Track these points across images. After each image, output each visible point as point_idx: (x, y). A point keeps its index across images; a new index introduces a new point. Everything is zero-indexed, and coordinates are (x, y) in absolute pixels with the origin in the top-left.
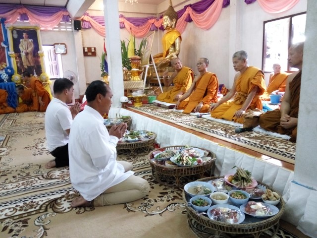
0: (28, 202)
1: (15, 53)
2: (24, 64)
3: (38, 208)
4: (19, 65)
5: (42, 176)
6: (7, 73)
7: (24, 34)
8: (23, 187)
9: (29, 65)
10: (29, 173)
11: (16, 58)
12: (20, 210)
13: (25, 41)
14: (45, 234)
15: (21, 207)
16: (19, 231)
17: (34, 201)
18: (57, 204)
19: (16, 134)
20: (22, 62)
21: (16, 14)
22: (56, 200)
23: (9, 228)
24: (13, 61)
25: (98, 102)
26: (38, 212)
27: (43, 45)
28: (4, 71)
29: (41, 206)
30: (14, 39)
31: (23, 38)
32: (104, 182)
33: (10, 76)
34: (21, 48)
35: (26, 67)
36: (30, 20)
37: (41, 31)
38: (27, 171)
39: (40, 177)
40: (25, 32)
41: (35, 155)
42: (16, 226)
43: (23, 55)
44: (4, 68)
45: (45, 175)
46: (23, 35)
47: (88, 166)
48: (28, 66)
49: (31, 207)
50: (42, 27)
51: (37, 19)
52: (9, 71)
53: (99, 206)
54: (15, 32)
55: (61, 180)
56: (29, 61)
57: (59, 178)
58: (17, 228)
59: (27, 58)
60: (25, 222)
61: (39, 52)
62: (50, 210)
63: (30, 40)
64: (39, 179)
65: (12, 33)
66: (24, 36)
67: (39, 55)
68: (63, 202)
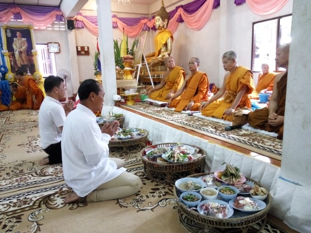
0: (21, 198)
1: (9, 51)
2: (18, 63)
3: (31, 204)
4: (12, 64)
5: (36, 173)
6: (1, 71)
7: (18, 33)
8: (17, 183)
9: (23, 64)
10: (22, 170)
11: (10, 57)
12: (13, 206)
13: (19, 40)
14: (39, 229)
15: (15, 203)
16: (12, 227)
17: (27, 197)
18: (50, 200)
19: (9, 131)
20: (16, 61)
21: (9, 14)
22: (49, 196)
23: (3, 224)
24: (7, 59)
25: (92, 100)
27: (37, 44)
29: (35, 202)
30: (7, 38)
31: (16, 37)
32: (97, 178)
33: (4, 74)
34: (14, 47)
35: (19, 65)
36: (23, 19)
37: (35, 30)
38: (20, 168)
39: (34, 174)
40: (18, 31)
41: (29, 152)
42: (10, 221)
43: (17, 53)
45: (39, 172)
46: (16, 33)
47: (81, 163)
48: (21, 65)
49: (25, 203)
50: (36, 26)
51: (31, 18)
52: (3, 69)
53: (92, 202)
54: (8, 31)
55: (54, 176)
56: (22, 60)
57: (52, 175)
58: (11, 224)
59: (20, 56)
60: (19, 218)
61: (32, 51)
62: (43, 206)
63: (24, 39)
64: (32, 175)
65: (6, 32)
66: (17, 35)
67: (33, 54)
68: (56, 198)
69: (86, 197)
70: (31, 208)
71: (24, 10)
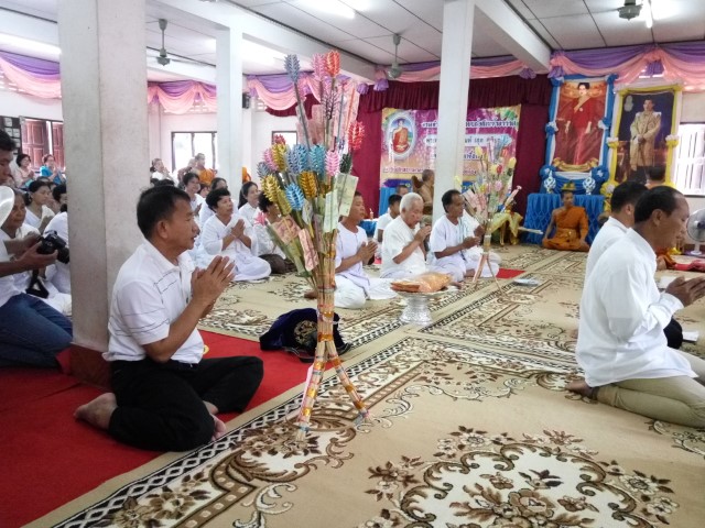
0: (513, 361)
1: (620, 139)
2: (631, 162)
3: (520, 371)
4: (621, 164)
5: (557, 342)
6: (594, 177)
8: (521, 345)
9: (641, 164)
11: (619, 151)
12: (498, 365)
13: (645, 115)
15: (502, 362)
17: (522, 362)
18: (548, 377)
20: (629, 158)
21: (639, 65)
22: (550, 373)
23: (475, 374)
24: (613, 155)
27: (682, 123)
28: (590, 173)
29: (526, 371)
30: (624, 113)
33: (600, 182)
34: (633, 130)
35: (634, 168)
36: (666, 72)
37: (684, 93)
38: (539, 331)
39: (553, 343)
41: (569, 315)
43: (634, 143)
44: (592, 168)
45: (562, 343)
46: (644, 103)
48: (638, 167)
49: (514, 367)
50: (687, 85)
51: (681, 69)
52: (600, 174)
53: (606, 403)
54: (630, 99)
56: (643, 157)
58: (482, 378)
59: (640, 149)
60: (495, 377)
61: (668, 138)
62: (533, 380)
63: (656, 114)
64: (549, 344)
65: (624, 102)
66: (645, 106)
67: (668, 144)
68: (558, 379)
69: (597, 388)
70: (518, 374)
71: (669, 53)
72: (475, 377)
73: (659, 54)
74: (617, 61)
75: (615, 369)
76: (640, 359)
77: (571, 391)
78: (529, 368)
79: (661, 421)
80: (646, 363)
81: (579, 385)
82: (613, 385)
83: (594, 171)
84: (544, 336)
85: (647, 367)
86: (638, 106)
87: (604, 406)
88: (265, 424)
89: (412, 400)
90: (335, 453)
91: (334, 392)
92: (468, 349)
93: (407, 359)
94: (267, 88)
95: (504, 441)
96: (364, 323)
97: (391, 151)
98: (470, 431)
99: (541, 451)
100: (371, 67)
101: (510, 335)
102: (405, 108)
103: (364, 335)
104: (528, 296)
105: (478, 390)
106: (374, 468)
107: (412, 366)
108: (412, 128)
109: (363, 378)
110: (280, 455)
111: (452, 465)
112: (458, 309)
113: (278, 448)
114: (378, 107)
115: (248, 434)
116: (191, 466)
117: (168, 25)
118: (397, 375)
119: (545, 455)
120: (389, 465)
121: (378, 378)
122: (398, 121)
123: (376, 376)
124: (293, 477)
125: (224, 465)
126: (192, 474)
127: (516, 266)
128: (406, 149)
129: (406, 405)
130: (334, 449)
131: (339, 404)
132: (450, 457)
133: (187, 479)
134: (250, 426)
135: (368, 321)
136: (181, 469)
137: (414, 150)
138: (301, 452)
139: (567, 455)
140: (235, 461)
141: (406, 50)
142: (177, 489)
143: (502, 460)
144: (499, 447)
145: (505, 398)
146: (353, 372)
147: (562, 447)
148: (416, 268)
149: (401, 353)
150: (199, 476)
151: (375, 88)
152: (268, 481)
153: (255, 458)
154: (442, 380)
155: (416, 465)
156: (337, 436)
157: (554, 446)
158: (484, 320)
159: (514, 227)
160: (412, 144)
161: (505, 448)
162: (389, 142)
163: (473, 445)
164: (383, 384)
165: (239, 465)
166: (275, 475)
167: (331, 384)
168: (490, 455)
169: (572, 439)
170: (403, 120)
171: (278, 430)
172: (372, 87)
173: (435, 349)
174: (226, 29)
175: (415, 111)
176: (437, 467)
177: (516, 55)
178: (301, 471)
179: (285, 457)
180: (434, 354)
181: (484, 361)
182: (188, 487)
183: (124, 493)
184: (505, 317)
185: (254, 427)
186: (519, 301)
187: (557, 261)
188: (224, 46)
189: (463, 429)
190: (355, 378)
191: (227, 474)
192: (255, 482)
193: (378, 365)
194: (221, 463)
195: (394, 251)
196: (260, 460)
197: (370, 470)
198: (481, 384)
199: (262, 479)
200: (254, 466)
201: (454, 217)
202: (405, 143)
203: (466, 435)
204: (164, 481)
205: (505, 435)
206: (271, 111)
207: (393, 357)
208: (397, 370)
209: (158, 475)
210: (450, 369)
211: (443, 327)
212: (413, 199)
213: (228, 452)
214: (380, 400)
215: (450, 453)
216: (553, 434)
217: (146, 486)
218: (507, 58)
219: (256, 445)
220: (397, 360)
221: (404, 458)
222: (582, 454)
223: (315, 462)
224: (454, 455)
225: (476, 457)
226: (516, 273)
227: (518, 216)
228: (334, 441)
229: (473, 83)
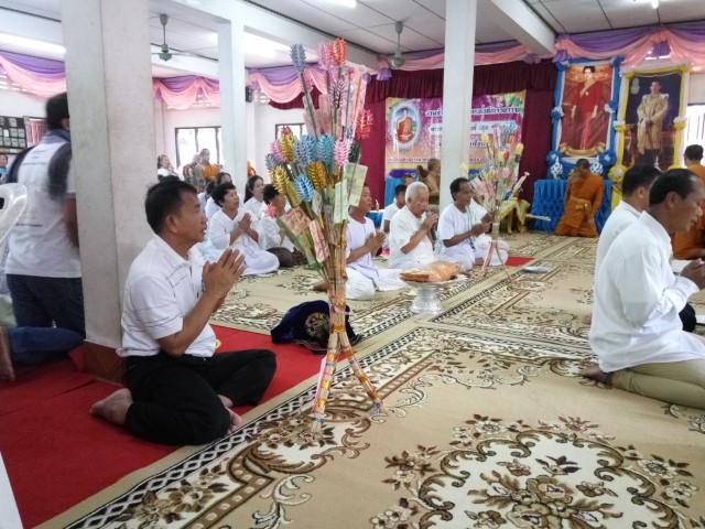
0: (526, 348)
1: (627, 123)
2: (639, 145)
3: (533, 358)
4: (628, 147)
6: (602, 161)
7: (654, 84)
8: (532, 332)
9: (649, 147)
10: (552, 320)
11: (626, 134)
12: (510, 352)
13: (652, 98)
14: (522, 383)
15: (514, 350)
16: (495, 369)
17: (534, 350)
18: (561, 364)
20: (637, 142)
21: (645, 46)
22: (566, 359)
23: (487, 362)
24: (620, 139)
26: (530, 361)
27: (689, 105)
28: (597, 158)
29: (539, 358)
30: (631, 97)
31: (649, 92)
32: (639, 348)
33: (607, 167)
34: (640, 113)
35: (641, 151)
36: (672, 53)
37: (692, 73)
38: (551, 317)
39: (565, 330)
40: (655, 79)
42: (496, 364)
43: (642, 126)
44: (599, 153)
46: (650, 85)
49: (526, 354)
50: (695, 66)
51: (685, 48)
52: (607, 158)
53: (621, 388)
54: (636, 82)
58: (495, 366)
59: (648, 132)
60: (508, 364)
61: (676, 120)
62: (547, 366)
63: (663, 96)
64: (561, 330)
65: (631, 84)
66: (652, 88)
67: (676, 126)
68: (572, 365)
69: (612, 373)
71: (675, 33)
72: (487, 365)
73: (665, 35)
74: (622, 43)
75: (630, 354)
76: (655, 343)
77: (585, 377)
78: (541, 355)
79: (677, 405)
80: (661, 347)
81: (593, 371)
82: (628, 370)
83: (602, 156)
84: (556, 323)
85: (662, 352)
86: (645, 88)
87: (618, 391)
88: (279, 417)
89: (426, 390)
90: (350, 444)
91: (347, 383)
92: (480, 338)
93: (419, 349)
94: (269, 81)
95: (519, 428)
96: (374, 314)
97: (395, 140)
98: (485, 419)
99: (557, 438)
100: (374, 57)
101: (522, 323)
102: (409, 97)
103: (374, 325)
104: (538, 283)
105: (491, 378)
106: (391, 458)
107: (424, 355)
108: (416, 117)
109: (375, 368)
110: (296, 447)
111: (469, 453)
112: (468, 297)
113: (294, 440)
114: (382, 97)
115: (264, 426)
116: (208, 459)
117: (169, 20)
118: (409, 365)
119: (562, 441)
120: (405, 454)
121: (391, 368)
122: (402, 110)
123: (388, 366)
124: (310, 469)
125: (241, 457)
126: (210, 467)
127: (525, 253)
128: (410, 138)
129: (419, 394)
130: (349, 439)
131: (353, 396)
132: (466, 445)
133: (205, 472)
134: (265, 418)
135: (379, 312)
136: (199, 462)
137: (419, 140)
138: (317, 443)
139: (583, 440)
140: (252, 454)
141: (409, 39)
142: (195, 483)
143: (518, 447)
144: (516, 434)
145: (519, 386)
146: (366, 363)
147: (577, 433)
148: (425, 258)
149: (412, 342)
150: (216, 469)
151: (378, 78)
152: (286, 472)
153: (271, 450)
154: (455, 370)
155: (433, 453)
156: (352, 427)
157: (570, 433)
158: (494, 308)
159: (521, 214)
160: (416, 133)
161: (521, 435)
162: (393, 131)
163: (489, 433)
164: (396, 374)
165: (255, 457)
166: (293, 466)
167: (344, 375)
168: (506, 442)
169: (588, 425)
170: (406, 109)
171: (293, 422)
172: (374, 76)
173: (446, 338)
174: (228, 22)
175: (419, 100)
176: (453, 455)
177: (520, 41)
178: (317, 462)
179: (301, 448)
180: (446, 343)
181: (496, 349)
182: (206, 480)
183: (143, 487)
184: (516, 305)
185: (269, 419)
186: (529, 288)
187: (565, 248)
188: (226, 40)
189: (478, 417)
190: (368, 369)
191: (245, 466)
192: (273, 474)
193: (390, 355)
194: (238, 455)
195: (402, 241)
196: (276, 452)
197: (387, 460)
198: (495, 373)
199: (279, 471)
200: (271, 458)
201: (462, 206)
202: (409, 133)
203: (481, 423)
204: (182, 475)
205: (520, 422)
206: (274, 104)
207: (405, 347)
208: (409, 360)
209: (176, 469)
210: (462, 358)
211: (453, 316)
212: (418, 187)
213: (244, 445)
214: (394, 390)
215: (466, 441)
216: (569, 420)
217: (165, 480)
218: (511, 43)
219: (272, 437)
220: (409, 349)
221: (420, 447)
222: (598, 439)
223: (331, 453)
224: (470, 443)
225: (492, 444)
226: (524, 260)
227: (525, 203)
228: (349, 432)
229: (477, 69)
